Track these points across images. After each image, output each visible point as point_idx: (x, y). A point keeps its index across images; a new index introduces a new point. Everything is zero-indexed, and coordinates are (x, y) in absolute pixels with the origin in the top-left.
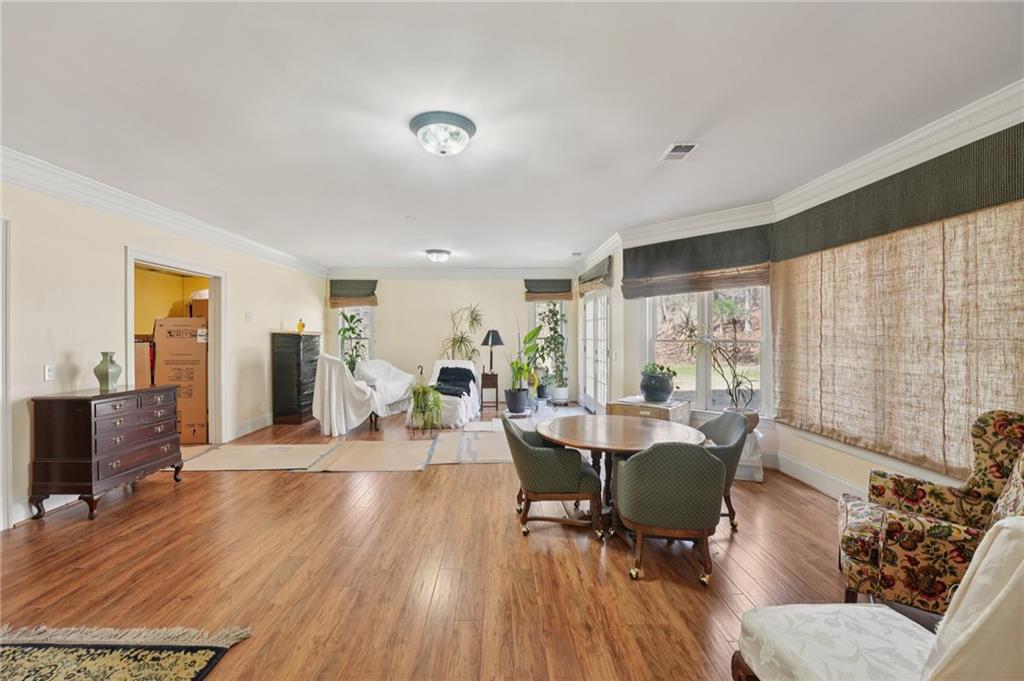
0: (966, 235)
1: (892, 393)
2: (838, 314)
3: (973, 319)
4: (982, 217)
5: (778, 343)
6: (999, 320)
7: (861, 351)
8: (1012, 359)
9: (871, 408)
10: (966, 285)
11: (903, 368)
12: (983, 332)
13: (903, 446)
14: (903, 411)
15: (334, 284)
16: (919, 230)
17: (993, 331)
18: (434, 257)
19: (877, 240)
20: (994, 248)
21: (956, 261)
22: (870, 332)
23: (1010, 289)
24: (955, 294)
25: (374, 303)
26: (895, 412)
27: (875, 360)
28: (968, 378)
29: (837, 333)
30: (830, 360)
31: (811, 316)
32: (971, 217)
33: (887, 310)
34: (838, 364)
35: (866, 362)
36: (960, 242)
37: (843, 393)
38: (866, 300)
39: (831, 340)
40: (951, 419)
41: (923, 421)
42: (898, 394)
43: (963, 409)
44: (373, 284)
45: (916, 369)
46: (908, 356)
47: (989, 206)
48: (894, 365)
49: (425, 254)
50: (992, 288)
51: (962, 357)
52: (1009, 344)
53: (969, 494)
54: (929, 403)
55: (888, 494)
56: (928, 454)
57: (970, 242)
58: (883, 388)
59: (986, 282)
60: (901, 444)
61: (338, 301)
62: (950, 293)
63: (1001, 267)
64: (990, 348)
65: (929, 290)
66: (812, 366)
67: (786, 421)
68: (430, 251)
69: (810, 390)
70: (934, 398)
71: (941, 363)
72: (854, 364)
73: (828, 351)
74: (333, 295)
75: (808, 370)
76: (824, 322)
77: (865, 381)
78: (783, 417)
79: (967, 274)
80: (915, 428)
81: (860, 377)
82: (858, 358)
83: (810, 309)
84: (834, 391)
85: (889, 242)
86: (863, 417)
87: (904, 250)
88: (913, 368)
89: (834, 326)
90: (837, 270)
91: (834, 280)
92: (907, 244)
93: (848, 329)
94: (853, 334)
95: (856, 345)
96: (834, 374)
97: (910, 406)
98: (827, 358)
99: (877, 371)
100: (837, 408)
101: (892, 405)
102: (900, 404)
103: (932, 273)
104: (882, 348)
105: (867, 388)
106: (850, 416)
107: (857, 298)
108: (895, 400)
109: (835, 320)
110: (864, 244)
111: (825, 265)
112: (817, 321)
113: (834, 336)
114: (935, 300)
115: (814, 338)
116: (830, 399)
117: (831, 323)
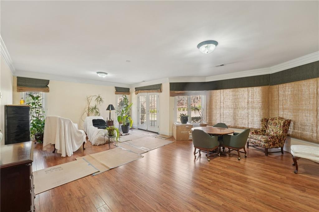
0: (252, 90)
1: (237, 117)
2: (225, 102)
3: (253, 104)
4: (255, 88)
5: (208, 108)
6: (257, 104)
7: (230, 109)
8: (259, 110)
9: (233, 120)
10: (252, 98)
11: (240, 112)
12: (255, 106)
13: (240, 126)
14: (240, 120)
15: (19, 79)
16: (243, 88)
17: (256, 106)
18: (99, 75)
19: (235, 89)
20: (257, 93)
21: (250, 94)
22: (232, 106)
23: (259, 99)
24: (250, 100)
25: (48, 91)
26: (238, 120)
27: (234, 111)
28: (252, 113)
29: (224, 106)
30: (223, 111)
31: (217, 102)
32: (253, 88)
33: (236, 102)
34: (225, 112)
36: (251, 91)
37: (226, 117)
38: (231, 100)
39: (222, 107)
40: (249, 120)
41: (244, 121)
42: (239, 117)
43: (251, 118)
44: (47, 82)
45: (243, 112)
46: (241, 110)
47: (256, 86)
48: (238, 112)
49: (97, 74)
50: (256, 99)
51: (251, 110)
52: (259, 108)
53: (262, 131)
54: (245, 118)
55: (254, 133)
56: (245, 127)
57: (253, 92)
58: (235, 116)
59: (255, 98)
60: (239, 125)
61: (23, 89)
62: (249, 100)
63: (258, 96)
64: (256, 108)
65: (245, 99)
66: (217, 113)
67: (210, 124)
68: (98, 73)
69: (217, 117)
70: (246, 117)
71: (247, 111)
72: (229, 112)
73: (222, 110)
74: (18, 85)
75: (216, 113)
76: (221, 104)
77: (231, 115)
78: (209, 124)
79: (252, 97)
80: (242, 122)
81: (230, 114)
82: (230, 111)
83: (217, 101)
84: (224, 117)
85: (237, 90)
86: (231, 122)
87: (240, 91)
88: (242, 112)
89: (223, 105)
90: (224, 94)
91: (224, 95)
92: (241, 91)
93: (227, 105)
94: (228, 106)
95: (229, 108)
96: (224, 114)
97: (241, 119)
98: (222, 111)
99: (234, 113)
100: (224, 120)
101: (237, 119)
102: (239, 118)
103: (246, 96)
104: (235, 109)
105: (232, 116)
106: (228, 122)
107: (229, 99)
108: (238, 118)
109: (224, 103)
110: (231, 89)
111: (221, 93)
112: (219, 104)
113: (224, 107)
114: (246, 100)
115: (218, 107)
116: (223, 119)
117: (223, 104)
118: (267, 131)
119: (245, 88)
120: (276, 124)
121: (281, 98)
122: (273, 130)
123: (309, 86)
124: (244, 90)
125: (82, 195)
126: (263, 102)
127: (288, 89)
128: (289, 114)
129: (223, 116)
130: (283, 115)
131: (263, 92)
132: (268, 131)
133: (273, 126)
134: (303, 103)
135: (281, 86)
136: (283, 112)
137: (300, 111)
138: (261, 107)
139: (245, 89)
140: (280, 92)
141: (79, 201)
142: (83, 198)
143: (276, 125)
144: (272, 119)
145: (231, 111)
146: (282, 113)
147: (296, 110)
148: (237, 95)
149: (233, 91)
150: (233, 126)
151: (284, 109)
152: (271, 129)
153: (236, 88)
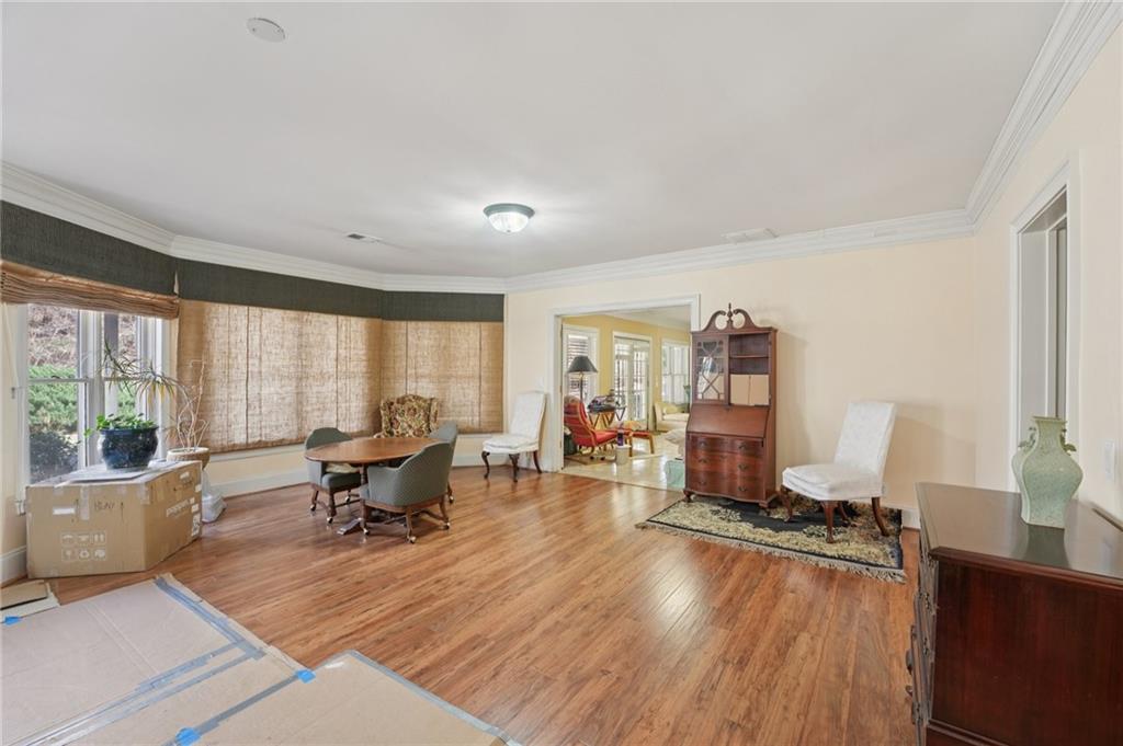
1: (307, 406)
2: (265, 357)
3: (348, 365)
4: (353, 320)
6: (358, 365)
7: (286, 382)
8: (362, 381)
9: (294, 416)
10: (346, 348)
11: (315, 389)
12: (352, 370)
14: (316, 413)
16: (324, 316)
17: (356, 369)
20: (357, 334)
21: (342, 336)
22: (292, 369)
24: (342, 352)
26: (309, 414)
27: (297, 387)
28: (346, 390)
29: (263, 370)
30: (257, 390)
31: (233, 355)
32: (347, 317)
33: (303, 356)
34: (265, 392)
35: (289, 388)
36: (344, 328)
37: (270, 412)
38: (289, 348)
39: (256, 375)
40: (340, 411)
42: (312, 405)
43: (344, 405)
45: (322, 389)
46: (318, 383)
48: (309, 388)
50: (356, 351)
51: (344, 381)
52: (361, 375)
54: (329, 406)
57: (349, 330)
58: (301, 403)
59: (354, 348)
62: (340, 351)
63: (358, 343)
64: (354, 377)
65: (329, 348)
66: (234, 397)
71: (335, 385)
72: (279, 390)
73: (254, 384)
75: (230, 400)
76: (251, 361)
77: (287, 400)
79: (346, 343)
81: (284, 398)
82: (282, 387)
83: (233, 350)
84: (261, 413)
85: (306, 317)
86: (287, 425)
87: (317, 324)
88: (320, 389)
89: (260, 365)
90: (264, 325)
91: (260, 331)
92: (319, 321)
93: (274, 367)
94: (279, 370)
95: (282, 378)
96: (260, 400)
97: (319, 409)
98: (254, 389)
99: (298, 393)
100: (263, 423)
101: (307, 412)
102: (313, 410)
103: (332, 340)
104: (301, 379)
105: (290, 405)
106: (277, 427)
107: (282, 346)
108: (309, 408)
109: (260, 359)
110: (288, 312)
111: (252, 319)
112: (241, 360)
113: (260, 372)
114: (333, 354)
115: (239, 373)
116: (256, 419)
117: (257, 362)
118: (395, 431)
119: (330, 316)
120: (415, 410)
121: (411, 353)
122: (410, 426)
123: (469, 334)
124: (327, 320)
125: (731, 736)
126: (368, 360)
127: (430, 333)
128: (431, 386)
129: (260, 407)
130: (416, 388)
131: (369, 333)
132: (399, 430)
133: (407, 417)
134: (458, 364)
135: (412, 325)
136: (417, 382)
137: (453, 379)
138: (367, 373)
139: (331, 319)
140: (410, 338)
141: (759, 727)
142: (739, 725)
143: (415, 414)
144: (402, 401)
145: (290, 387)
146: (414, 385)
147: (443, 379)
148: (308, 334)
149: (295, 319)
150: (294, 438)
151: (417, 377)
152: (406, 425)
153: (304, 310)
